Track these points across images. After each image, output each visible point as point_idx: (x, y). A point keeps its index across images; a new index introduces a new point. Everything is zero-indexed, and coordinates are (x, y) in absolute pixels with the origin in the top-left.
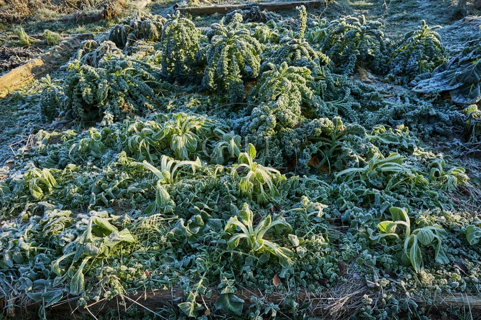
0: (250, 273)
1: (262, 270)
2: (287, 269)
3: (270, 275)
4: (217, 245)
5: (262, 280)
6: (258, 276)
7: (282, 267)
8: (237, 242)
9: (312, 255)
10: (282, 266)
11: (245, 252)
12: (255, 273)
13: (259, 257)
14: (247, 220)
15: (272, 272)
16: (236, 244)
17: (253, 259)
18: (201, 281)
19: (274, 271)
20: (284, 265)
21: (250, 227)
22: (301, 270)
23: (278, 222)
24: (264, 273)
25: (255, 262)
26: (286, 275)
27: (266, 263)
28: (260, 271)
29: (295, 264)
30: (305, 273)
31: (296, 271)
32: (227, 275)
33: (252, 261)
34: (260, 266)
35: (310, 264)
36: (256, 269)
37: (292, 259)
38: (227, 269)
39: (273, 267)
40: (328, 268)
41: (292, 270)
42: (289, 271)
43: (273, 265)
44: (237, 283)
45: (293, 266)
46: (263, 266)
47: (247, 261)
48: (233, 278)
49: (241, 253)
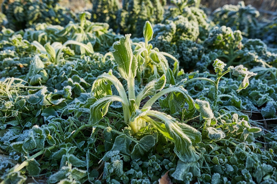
0: (118, 163)
1: (141, 163)
2: (189, 165)
3: (154, 173)
4: (76, 115)
5: (138, 179)
6: (131, 171)
7: (177, 159)
8: (105, 109)
9: (233, 148)
10: (180, 156)
11: (116, 128)
12: (127, 166)
13: (138, 140)
14: (127, 72)
15: (158, 167)
16: (104, 111)
17: (128, 141)
18: (25, 164)
19: (163, 167)
20: (183, 155)
21: (131, 87)
22: (213, 171)
23: (177, 89)
24: (143, 168)
25: (130, 147)
26: (184, 177)
27: (149, 152)
28: (136, 163)
29: (201, 159)
30: (222, 178)
31: (203, 171)
32: (75, 160)
33: (125, 144)
34: (137, 154)
35: (229, 163)
36: (131, 160)
37: (196, 149)
38: (79, 153)
39: (162, 160)
40: (264, 174)
41: (197, 167)
42: (191, 169)
43: (162, 156)
44: (89, 178)
45: (199, 161)
46: (145, 157)
47: (117, 144)
48: (84, 168)
49: (109, 129)
